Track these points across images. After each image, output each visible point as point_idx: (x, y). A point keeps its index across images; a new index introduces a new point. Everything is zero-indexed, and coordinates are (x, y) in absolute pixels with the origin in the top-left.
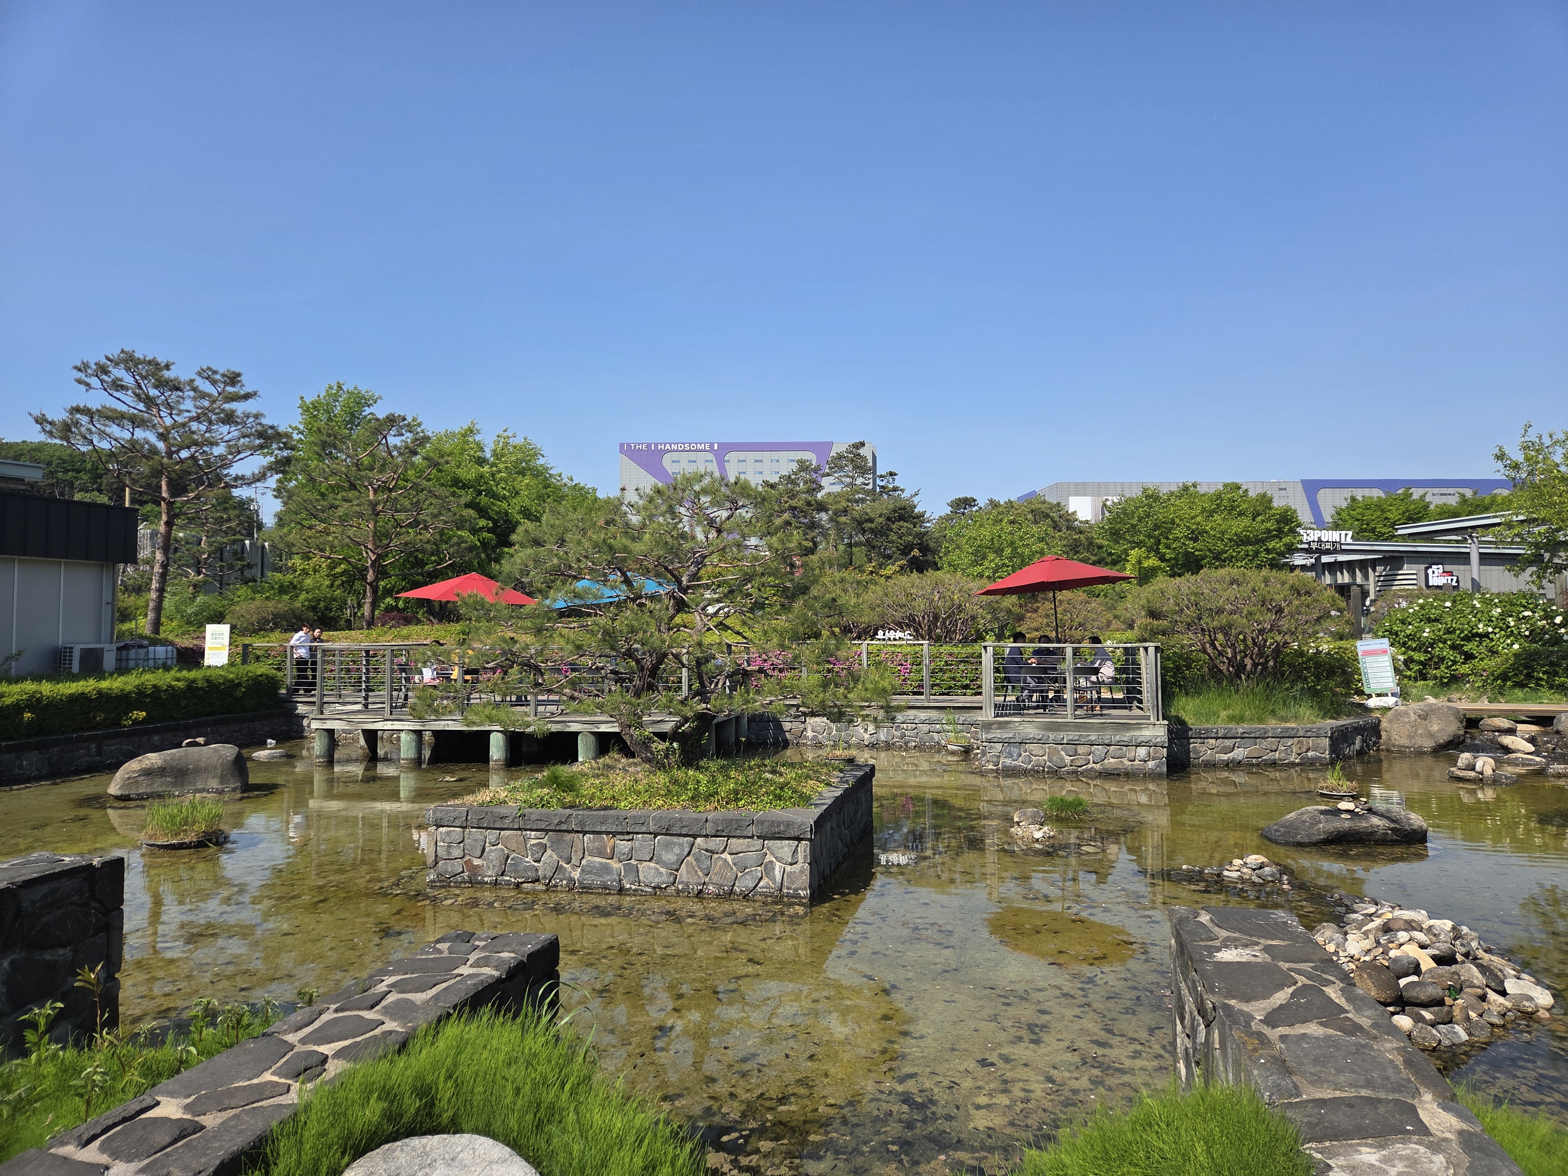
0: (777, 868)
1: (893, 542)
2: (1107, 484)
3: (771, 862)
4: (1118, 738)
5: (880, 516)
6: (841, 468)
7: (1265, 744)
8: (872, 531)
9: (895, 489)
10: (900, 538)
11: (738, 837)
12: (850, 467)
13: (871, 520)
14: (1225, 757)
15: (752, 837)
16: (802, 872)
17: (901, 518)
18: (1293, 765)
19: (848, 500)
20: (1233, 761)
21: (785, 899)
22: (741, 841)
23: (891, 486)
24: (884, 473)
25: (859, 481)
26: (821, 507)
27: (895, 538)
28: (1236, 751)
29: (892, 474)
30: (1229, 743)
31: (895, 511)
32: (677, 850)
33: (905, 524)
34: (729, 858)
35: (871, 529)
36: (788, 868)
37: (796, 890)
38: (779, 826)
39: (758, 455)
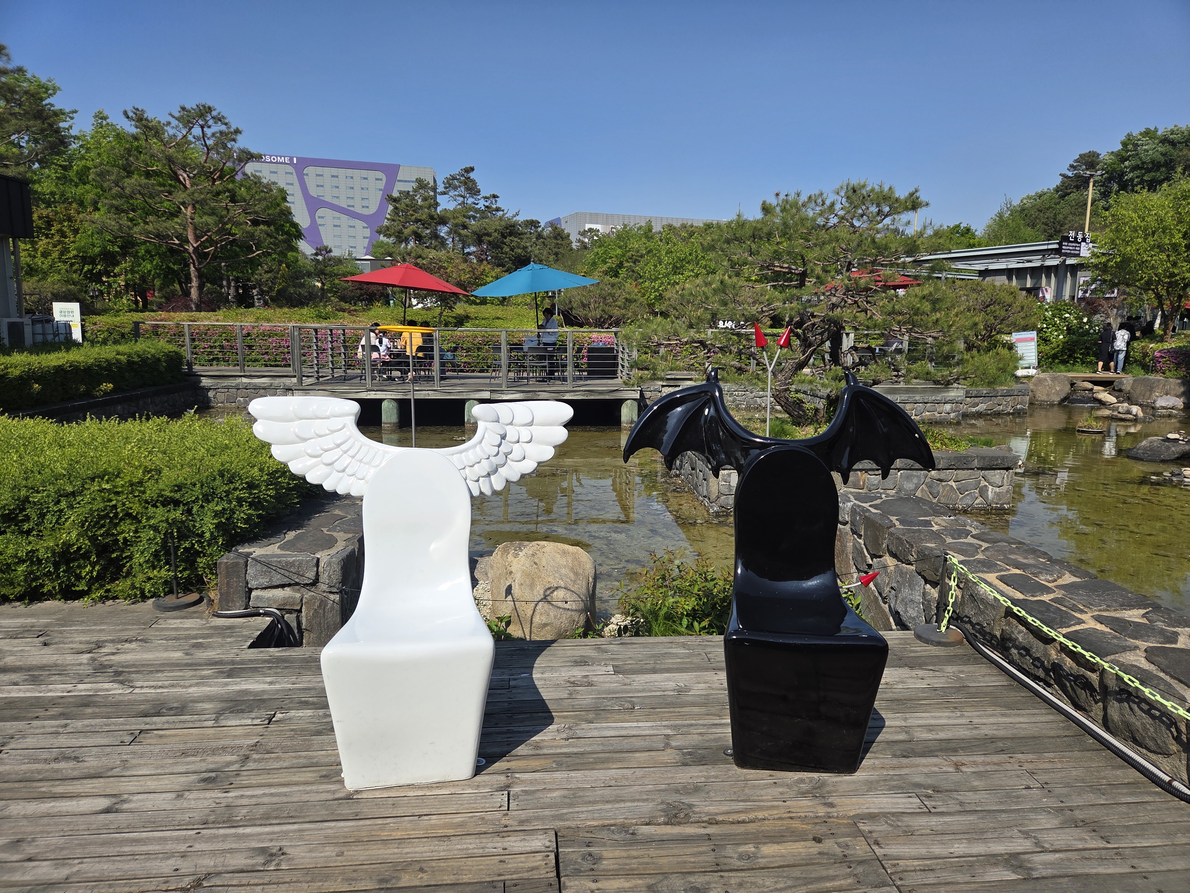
0: (990, 490)
1: (506, 253)
2: (612, 215)
3: (986, 486)
4: (933, 398)
5: (495, 231)
6: (455, 188)
7: (996, 401)
8: (490, 243)
9: (498, 209)
10: (512, 250)
11: (963, 469)
12: (463, 189)
13: (489, 235)
14: (974, 410)
15: (973, 469)
16: (1007, 492)
17: (511, 234)
18: (1009, 414)
19: (464, 216)
20: (977, 412)
21: (994, 511)
22: (965, 472)
23: (494, 206)
24: (488, 195)
25: (470, 201)
26: (443, 221)
27: (508, 250)
28: (980, 405)
29: (495, 196)
30: (977, 400)
31: (507, 228)
32: (915, 481)
33: (516, 239)
34: (953, 484)
35: (489, 241)
36: (997, 490)
37: (1002, 504)
38: (997, 460)
39: (334, 171)
